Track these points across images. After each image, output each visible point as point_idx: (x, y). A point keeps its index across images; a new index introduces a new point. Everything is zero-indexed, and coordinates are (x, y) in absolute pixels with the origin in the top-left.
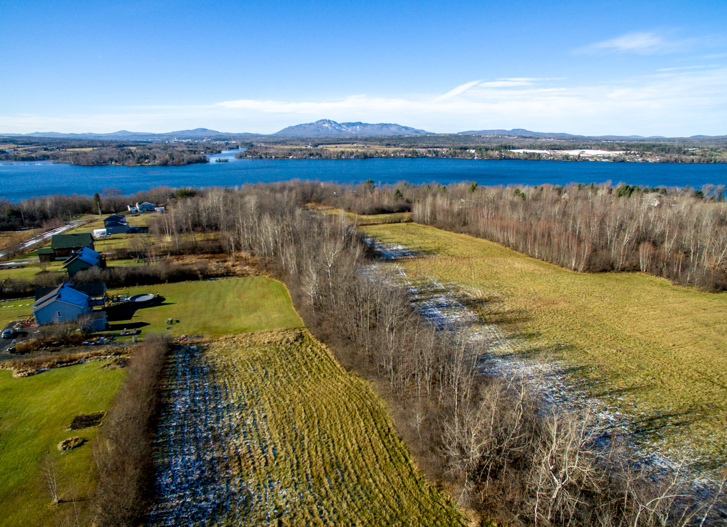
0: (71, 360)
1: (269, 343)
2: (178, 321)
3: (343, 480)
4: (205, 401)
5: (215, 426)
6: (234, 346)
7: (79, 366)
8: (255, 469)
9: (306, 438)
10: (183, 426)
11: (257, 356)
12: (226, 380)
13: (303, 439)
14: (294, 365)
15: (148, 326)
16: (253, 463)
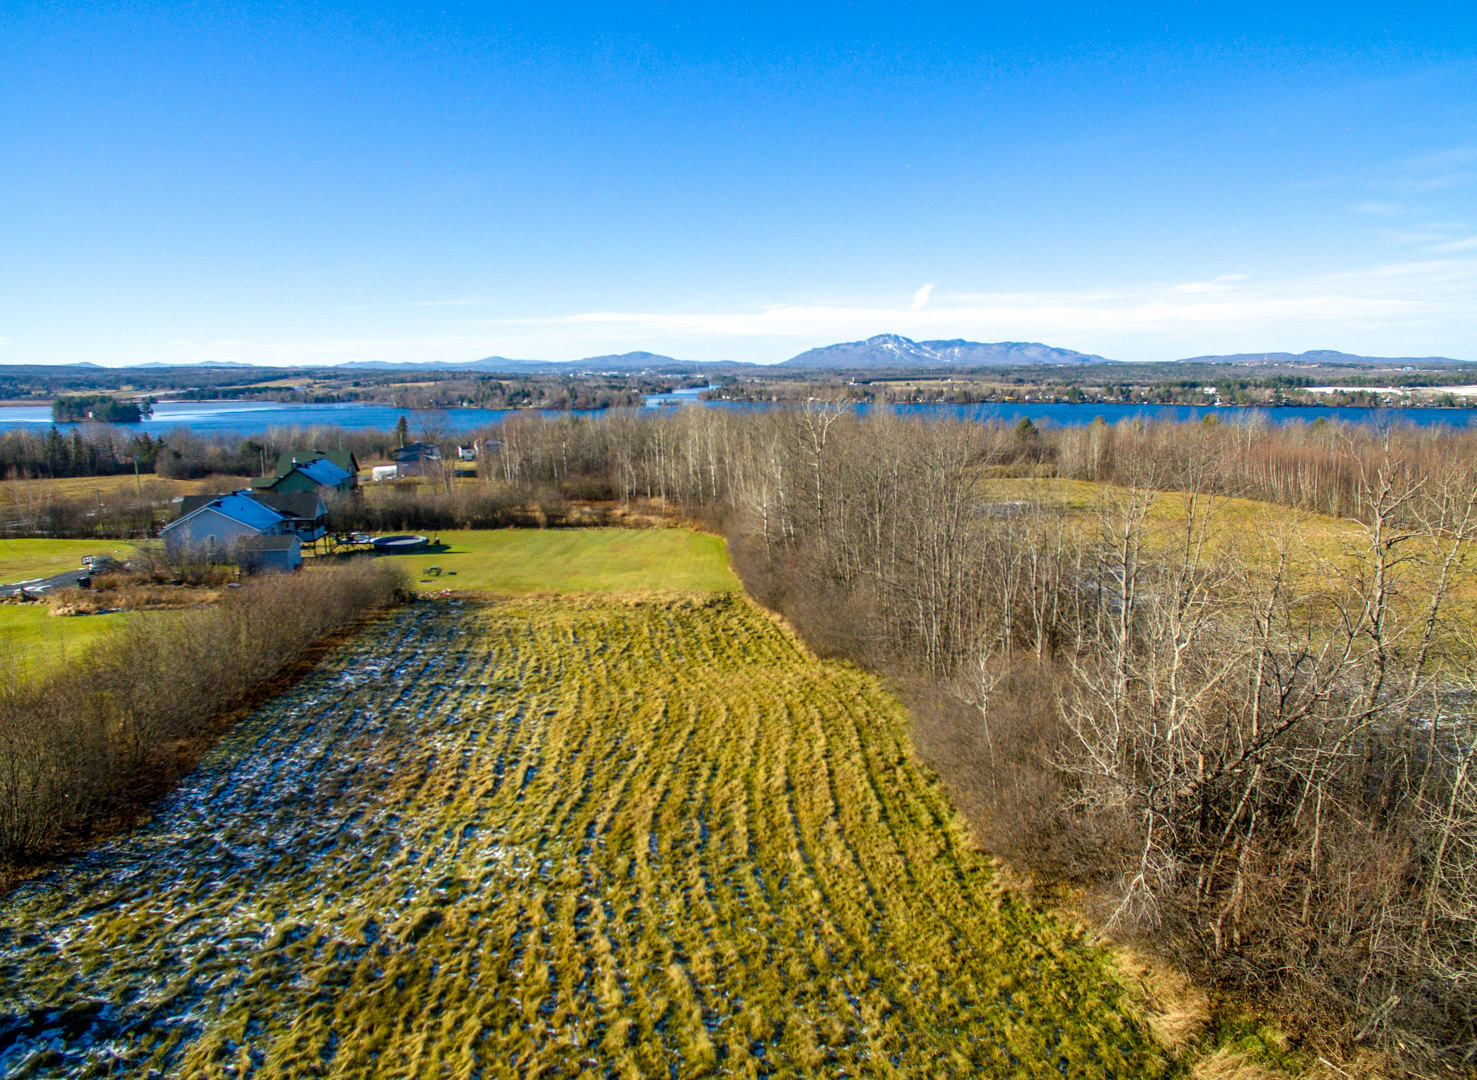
2: (453, 574)
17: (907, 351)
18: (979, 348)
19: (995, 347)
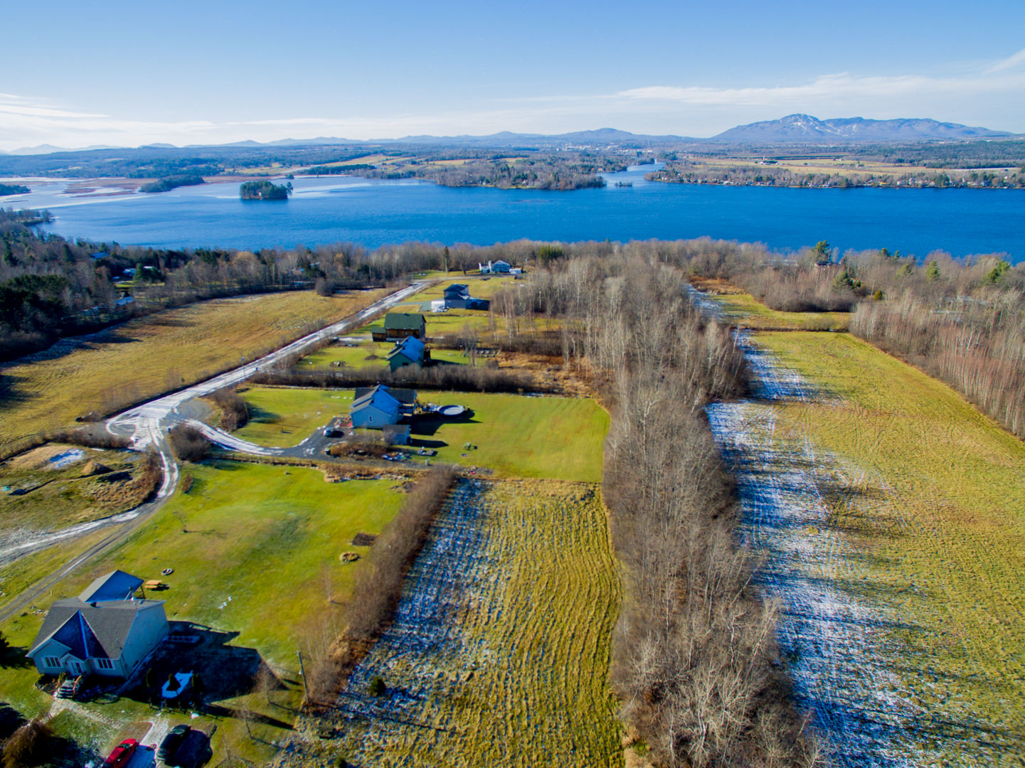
0: (369, 475)
1: (553, 495)
2: (476, 448)
3: (540, 660)
4: (464, 548)
5: (462, 574)
6: (517, 491)
7: (373, 481)
8: (475, 624)
9: (533, 610)
10: (436, 566)
11: (534, 509)
12: (492, 530)
13: (530, 610)
14: (565, 529)
15: (445, 448)
16: (476, 619)
17: (812, 128)
18: (875, 125)
19: (888, 124)
